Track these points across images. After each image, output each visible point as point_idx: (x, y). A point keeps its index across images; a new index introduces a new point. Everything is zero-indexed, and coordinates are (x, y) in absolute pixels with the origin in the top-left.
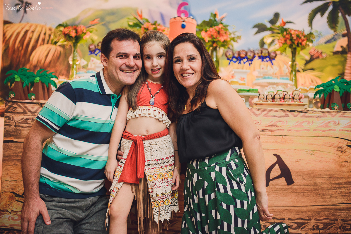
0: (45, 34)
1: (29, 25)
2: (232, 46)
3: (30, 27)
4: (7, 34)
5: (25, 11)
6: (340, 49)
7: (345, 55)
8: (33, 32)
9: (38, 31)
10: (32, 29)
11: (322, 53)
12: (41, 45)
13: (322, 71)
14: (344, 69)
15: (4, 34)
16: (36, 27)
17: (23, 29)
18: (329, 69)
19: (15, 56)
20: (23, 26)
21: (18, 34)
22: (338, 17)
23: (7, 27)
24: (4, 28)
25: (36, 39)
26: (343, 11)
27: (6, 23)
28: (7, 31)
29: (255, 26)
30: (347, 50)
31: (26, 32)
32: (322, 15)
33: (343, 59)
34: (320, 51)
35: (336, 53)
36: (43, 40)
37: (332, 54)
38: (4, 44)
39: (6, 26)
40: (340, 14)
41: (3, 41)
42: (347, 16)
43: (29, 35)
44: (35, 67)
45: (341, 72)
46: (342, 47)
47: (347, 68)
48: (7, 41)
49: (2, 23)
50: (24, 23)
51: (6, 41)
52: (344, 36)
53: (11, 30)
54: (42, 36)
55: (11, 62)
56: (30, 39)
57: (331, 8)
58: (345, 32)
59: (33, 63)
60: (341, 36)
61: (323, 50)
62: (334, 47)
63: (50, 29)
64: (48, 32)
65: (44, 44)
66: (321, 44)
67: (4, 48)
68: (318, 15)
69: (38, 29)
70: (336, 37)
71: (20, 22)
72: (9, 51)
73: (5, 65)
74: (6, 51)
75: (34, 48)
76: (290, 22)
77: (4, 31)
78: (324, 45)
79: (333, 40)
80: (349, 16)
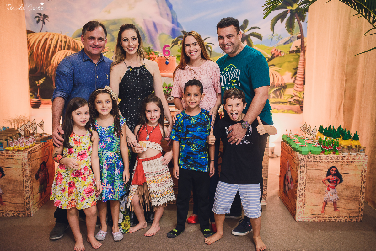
0: (61, 41)
2: (211, 48)
3: (49, 35)
4: (30, 42)
5: (44, 23)
6: (295, 49)
7: (298, 54)
8: (51, 40)
9: (56, 39)
10: (50, 37)
11: (281, 52)
12: (59, 50)
13: (280, 67)
14: (297, 64)
15: (28, 42)
16: (54, 35)
17: (43, 37)
18: (286, 64)
19: (39, 59)
20: (43, 35)
21: (40, 41)
22: (295, 22)
23: (30, 37)
24: (27, 37)
25: (55, 45)
26: (298, 18)
27: (29, 32)
28: (30, 40)
30: (300, 50)
31: (46, 40)
32: (282, 21)
33: (297, 57)
34: (279, 51)
35: (291, 52)
36: (61, 46)
37: (289, 53)
38: (29, 50)
39: (30, 35)
41: (28, 48)
42: (301, 22)
43: (49, 42)
45: (295, 67)
46: (296, 47)
47: (300, 64)
48: (31, 47)
49: (26, 32)
50: (43, 32)
51: (30, 48)
52: (298, 38)
53: (33, 39)
54: (59, 43)
55: (36, 64)
56: (50, 45)
57: (289, 15)
58: (300, 35)
59: (54, 65)
60: (296, 39)
61: (282, 50)
62: (290, 48)
63: (65, 37)
64: (64, 40)
65: (61, 50)
66: (281, 45)
68: (279, 21)
69: (56, 37)
70: (292, 39)
71: (40, 32)
72: (34, 55)
73: (32, 67)
74: (31, 55)
75: (54, 53)
76: (256, 28)
77: (28, 39)
78: (282, 45)
79: (290, 42)
80: (303, 21)
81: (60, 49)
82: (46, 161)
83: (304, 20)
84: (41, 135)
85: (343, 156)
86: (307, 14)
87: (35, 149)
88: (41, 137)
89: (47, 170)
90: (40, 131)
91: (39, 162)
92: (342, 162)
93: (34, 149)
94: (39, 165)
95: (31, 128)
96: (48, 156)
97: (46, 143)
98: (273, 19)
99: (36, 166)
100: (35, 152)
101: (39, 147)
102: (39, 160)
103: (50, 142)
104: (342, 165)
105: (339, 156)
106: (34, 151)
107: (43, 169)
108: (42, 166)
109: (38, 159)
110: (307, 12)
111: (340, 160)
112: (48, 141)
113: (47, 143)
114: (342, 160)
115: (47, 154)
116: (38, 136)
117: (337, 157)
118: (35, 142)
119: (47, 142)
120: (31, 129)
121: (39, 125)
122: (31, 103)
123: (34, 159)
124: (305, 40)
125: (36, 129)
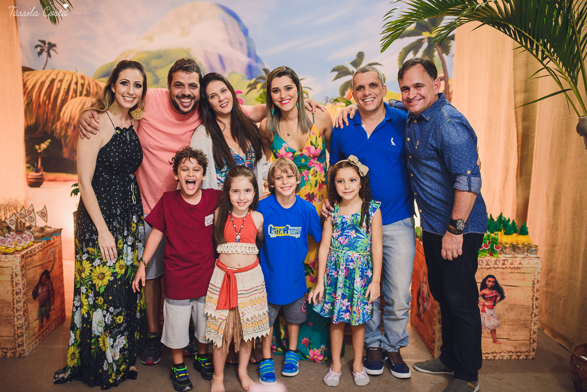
0: (76, 83)
1: (56, 72)
2: (307, 95)
3: (57, 75)
4: (28, 84)
5: (49, 55)
8: (61, 81)
9: (67, 80)
10: (59, 77)
12: (72, 98)
15: (25, 85)
16: (65, 74)
17: (47, 77)
19: (41, 111)
20: (48, 74)
21: (43, 83)
22: (434, 56)
23: (27, 76)
24: (23, 76)
25: (66, 90)
26: (439, 49)
27: (25, 69)
28: (27, 81)
29: (334, 70)
31: (53, 81)
32: (415, 54)
36: (75, 91)
38: (25, 97)
39: (26, 73)
40: (436, 53)
41: (24, 93)
42: (444, 55)
43: (56, 85)
44: (68, 125)
48: (29, 93)
49: (21, 69)
50: (48, 70)
51: (27, 93)
53: (33, 79)
54: (73, 86)
55: (37, 119)
56: (59, 90)
57: (425, 45)
58: (442, 75)
59: (65, 121)
63: (83, 78)
64: (80, 81)
65: (76, 96)
67: (26, 103)
68: (411, 55)
69: (68, 77)
71: (44, 69)
72: (33, 106)
73: (29, 123)
74: (29, 105)
75: (64, 101)
76: (376, 64)
77: (23, 80)
80: (447, 55)
81: (74, 95)
82: (49, 270)
83: (449, 53)
84: (42, 229)
85: (505, 260)
86: (453, 44)
87: (33, 251)
88: (42, 232)
89: (52, 284)
90: (40, 223)
91: (39, 271)
92: (503, 269)
93: (31, 251)
94: (38, 275)
95: (27, 218)
96: (53, 262)
97: (50, 241)
98: (401, 50)
99: (34, 277)
100: (32, 256)
101: (38, 248)
102: (38, 268)
103: (56, 240)
104: (503, 273)
105: (498, 259)
106: (31, 254)
107: (45, 283)
108: (43, 277)
109: (36, 266)
110: (452, 41)
111: (500, 265)
112: (54, 239)
113: (52, 242)
114: (502, 266)
115: (52, 259)
116: (38, 231)
117: (496, 261)
118: (33, 239)
119: (52, 240)
120: (26, 220)
121: (40, 213)
122: (28, 178)
123: (31, 267)
124: (450, 83)
125: (34, 220)
